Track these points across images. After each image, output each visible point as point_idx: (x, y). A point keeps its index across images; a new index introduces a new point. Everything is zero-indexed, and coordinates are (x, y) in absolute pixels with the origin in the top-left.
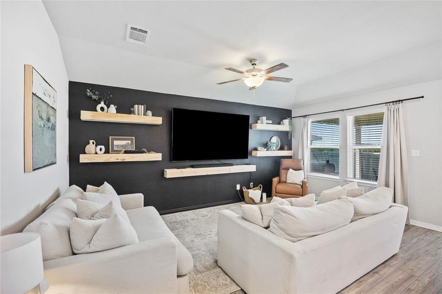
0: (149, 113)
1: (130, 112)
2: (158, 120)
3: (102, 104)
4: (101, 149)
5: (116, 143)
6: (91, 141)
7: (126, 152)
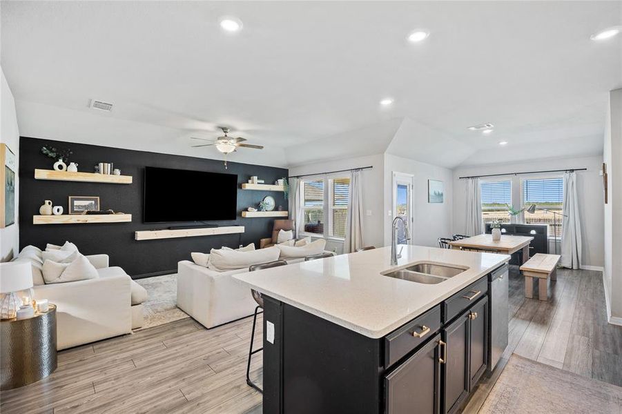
0: (118, 171)
1: (94, 170)
2: (128, 180)
3: (61, 162)
4: (58, 210)
5: (76, 203)
6: (47, 202)
7: (89, 213)
